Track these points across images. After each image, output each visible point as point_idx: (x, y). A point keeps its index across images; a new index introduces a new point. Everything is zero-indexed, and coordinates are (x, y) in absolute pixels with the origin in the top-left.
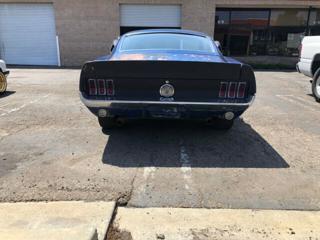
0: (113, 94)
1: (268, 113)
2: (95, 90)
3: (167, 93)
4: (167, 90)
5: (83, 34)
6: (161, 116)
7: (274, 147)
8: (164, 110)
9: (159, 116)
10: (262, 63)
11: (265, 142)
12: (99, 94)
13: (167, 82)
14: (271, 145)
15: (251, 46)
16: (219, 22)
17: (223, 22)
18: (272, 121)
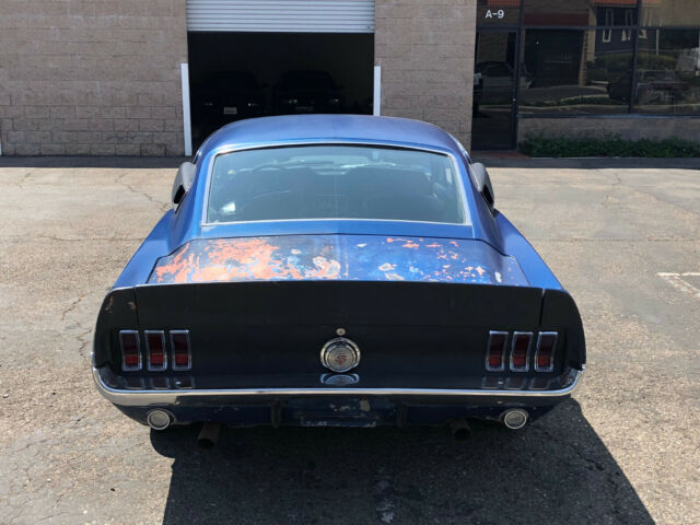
0: (190, 366)
1: (633, 353)
2: (137, 359)
3: (341, 363)
4: (340, 354)
5: (73, 55)
6: (325, 424)
7: (641, 495)
8: (332, 406)
9: (320, 424)
10: (623, 138)
11: (619, 473)
12: (150, 368)
13: (341, 331)
14: (634, 484)
15: (589, 64)
16: (489, 14)
17: (501, 14)
18: (641, 385)
